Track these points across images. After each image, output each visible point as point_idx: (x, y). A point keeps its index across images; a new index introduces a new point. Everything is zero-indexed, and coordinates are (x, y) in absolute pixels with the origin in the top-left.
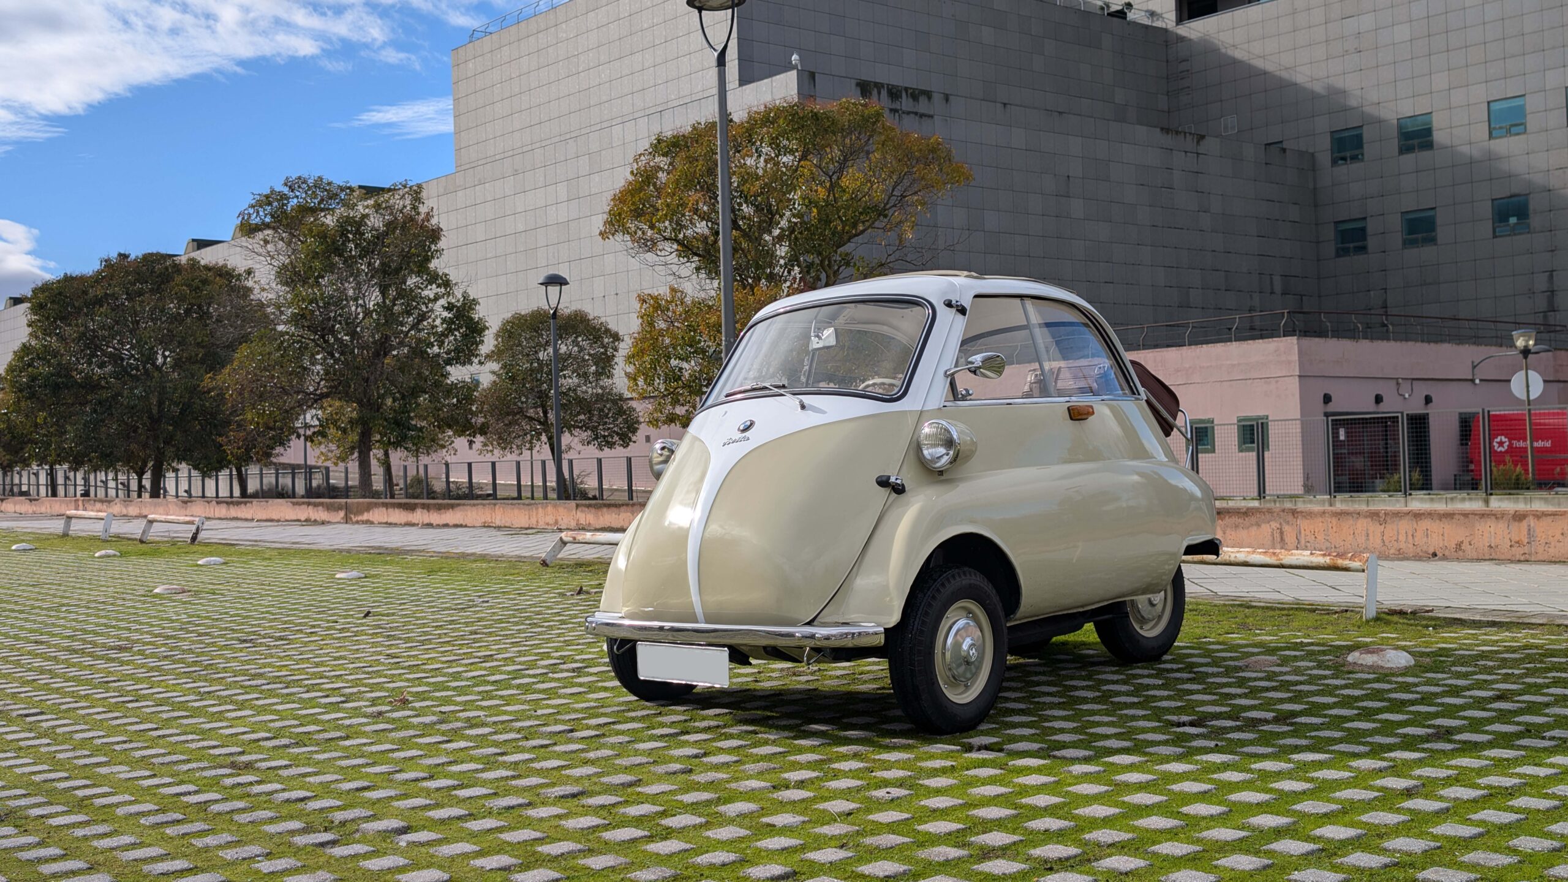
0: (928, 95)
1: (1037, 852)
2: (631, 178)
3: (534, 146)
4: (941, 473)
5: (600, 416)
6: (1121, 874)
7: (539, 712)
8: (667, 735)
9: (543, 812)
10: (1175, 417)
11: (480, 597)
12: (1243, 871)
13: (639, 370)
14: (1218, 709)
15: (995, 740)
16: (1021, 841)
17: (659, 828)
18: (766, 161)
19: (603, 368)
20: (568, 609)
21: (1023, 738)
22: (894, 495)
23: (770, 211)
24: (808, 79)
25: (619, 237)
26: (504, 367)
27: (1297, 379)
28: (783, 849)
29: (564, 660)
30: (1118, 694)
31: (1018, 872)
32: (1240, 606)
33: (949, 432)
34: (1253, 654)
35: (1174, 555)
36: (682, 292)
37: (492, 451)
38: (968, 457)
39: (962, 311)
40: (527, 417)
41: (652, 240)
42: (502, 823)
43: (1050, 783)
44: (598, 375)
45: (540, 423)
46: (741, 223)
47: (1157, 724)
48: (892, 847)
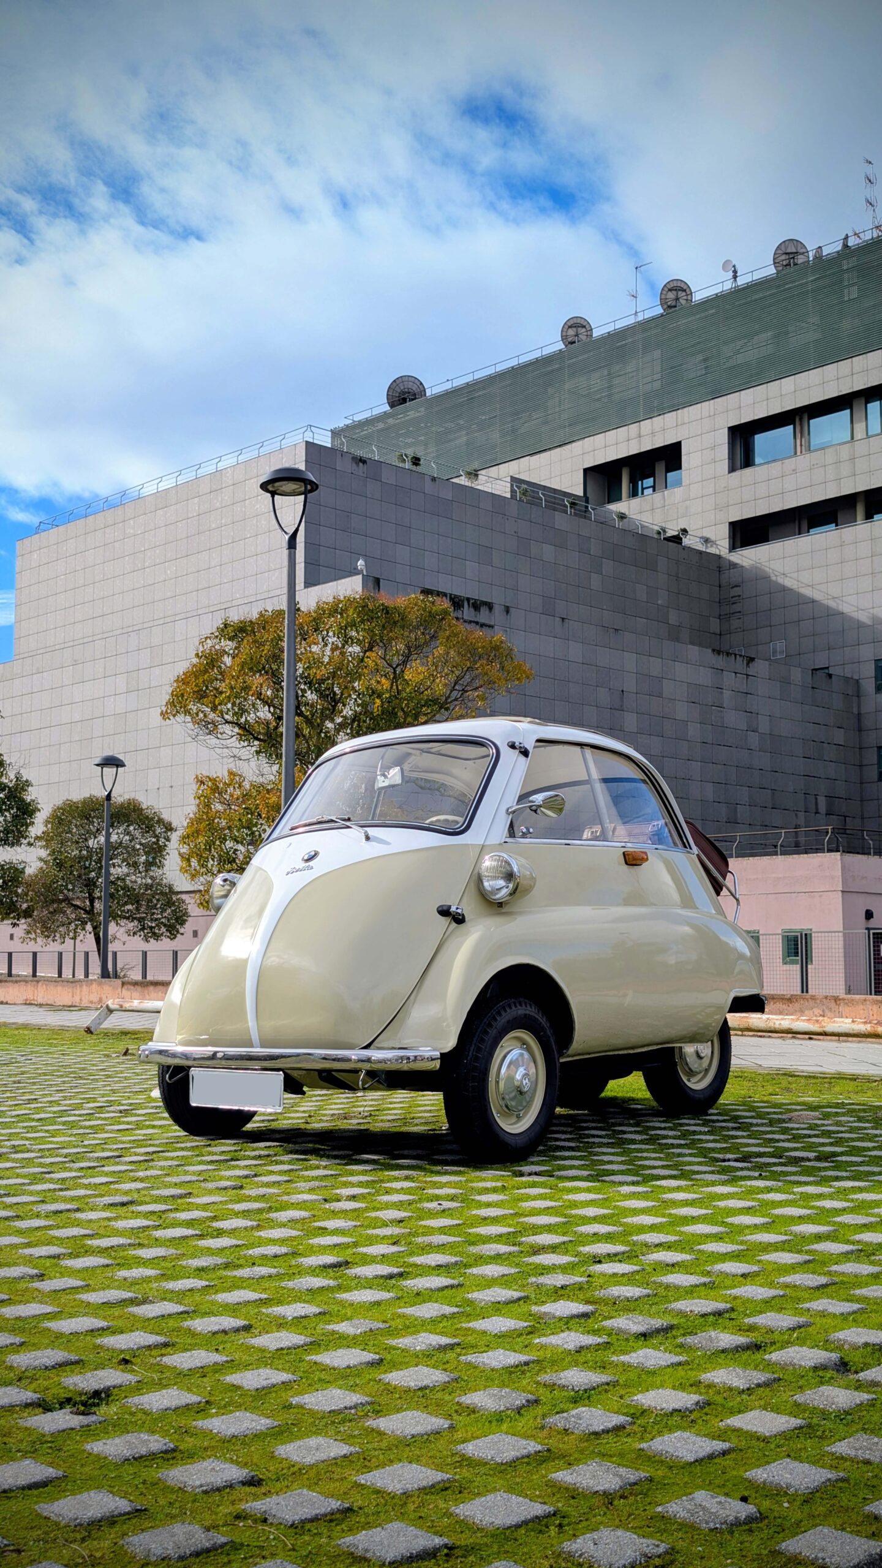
0: (490, 606)
1: (587, 1249)
2: (195, 660)
3: (95, 638)
4: (500, 905)
5: (148, 906)
6: (668, 1265)
7: (86, 1143)
8: (217, 1161)
9: (92, 1215)
10: (724, 878)
11: (23, 1056)
12: (786, 1264)
13: (193, 852)
14: (762, 1150)
15: (545, 1168)
16: (571, 1241)
17: (209, 1230)
18: (333, 650)
19: (154, 858)
20: (114, 1066)
21: (572, 1167)
22: (454, 925)
23: (334, 699)
24: (375, 582)
25: (180, 718)
26: (53, 852)
27: (840, 894)
28: (335, 1246)
29: (111, 1103)
30: (665, 1137)
31: (568, 1263)
32: (785, 1074)
33: (509, 864)
34: (796, 1110)
35: (720, 1008)
36: (240, 776)
37: (35, 939)
38: (528, 890)
39: (525, 753)
40: (73, 905)
41: (213, 723)
42: (51, 1223)
43: (599, 1199)
44: (149, 865)
45: (86, 912)
46: (303, 709)
47: (703, 1160)
48: (443, 1245)
